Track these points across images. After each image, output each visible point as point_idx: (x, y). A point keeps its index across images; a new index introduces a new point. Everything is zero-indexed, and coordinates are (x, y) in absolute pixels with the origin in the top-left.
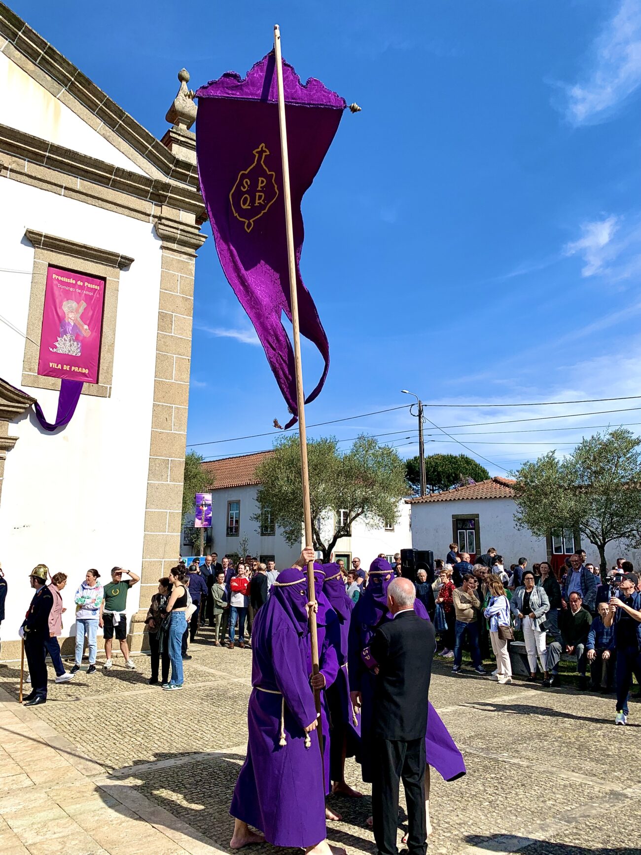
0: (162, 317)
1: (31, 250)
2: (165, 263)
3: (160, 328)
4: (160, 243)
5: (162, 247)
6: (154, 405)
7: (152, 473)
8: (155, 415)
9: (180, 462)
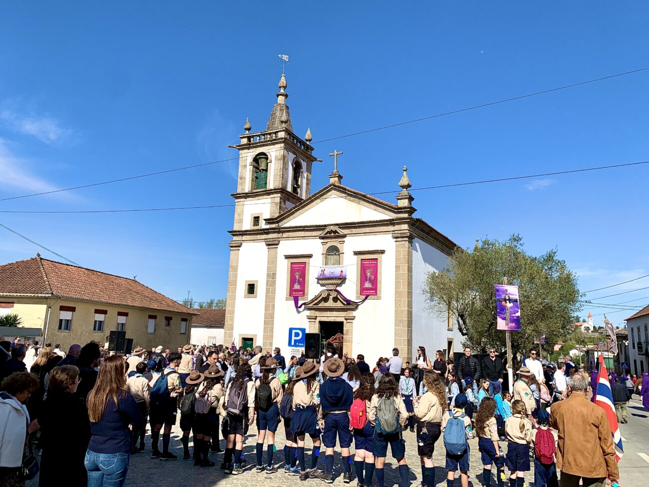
0: (396, 267)
1: (356, 256)
2: (397, 247)
3: (396, 271)
4: (395, 240)
5: (395, 241)
6: (395, 300)
7: (396, 325)
8: (396, 304)
9: (406, 320)
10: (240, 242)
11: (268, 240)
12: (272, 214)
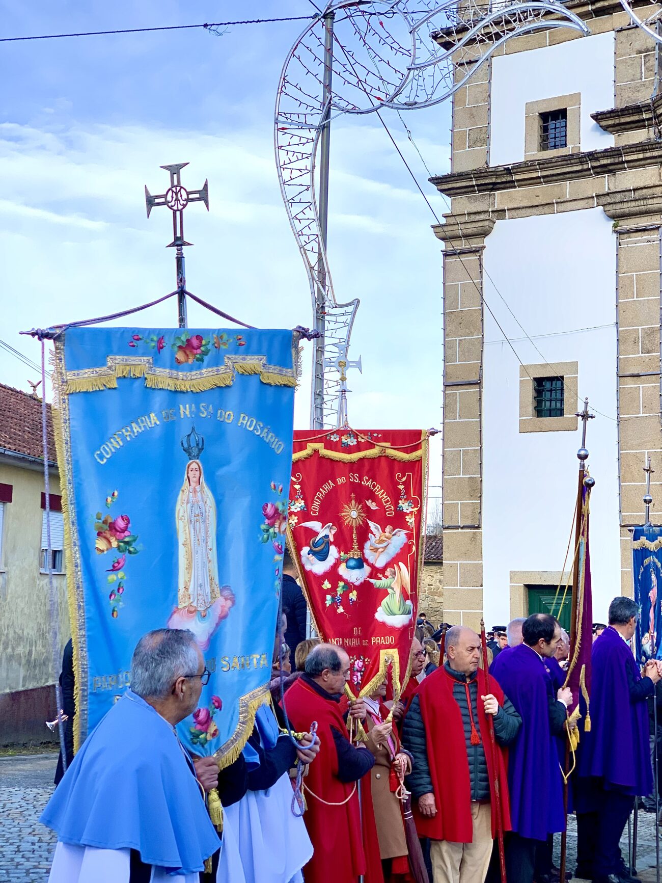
10: (482, 217)
11: (618, 197)
12: (627, 94)
